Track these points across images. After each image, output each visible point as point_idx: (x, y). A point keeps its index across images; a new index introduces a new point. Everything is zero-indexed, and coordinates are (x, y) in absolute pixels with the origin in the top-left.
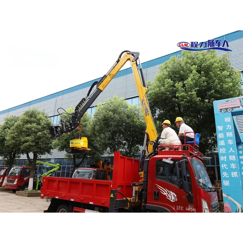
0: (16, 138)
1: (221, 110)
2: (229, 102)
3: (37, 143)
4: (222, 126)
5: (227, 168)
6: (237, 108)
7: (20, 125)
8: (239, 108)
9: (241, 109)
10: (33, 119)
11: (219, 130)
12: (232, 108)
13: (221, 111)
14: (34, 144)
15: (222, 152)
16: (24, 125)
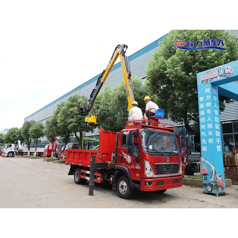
0: (64, 120)
1: (202, 81)
2: (209, 73)
3: (80, 123)
4: (203, 97)
5: (205, 136)
6: (215, 79)
7: (65, 110)
8: (217, 78)
9: (219, 78)
10: (75, 103)
11: (201, 101)
12: (211, 79)
13: (202, 83)
14: (77, 124)
15: (202, 121)
16: (68, 109)
